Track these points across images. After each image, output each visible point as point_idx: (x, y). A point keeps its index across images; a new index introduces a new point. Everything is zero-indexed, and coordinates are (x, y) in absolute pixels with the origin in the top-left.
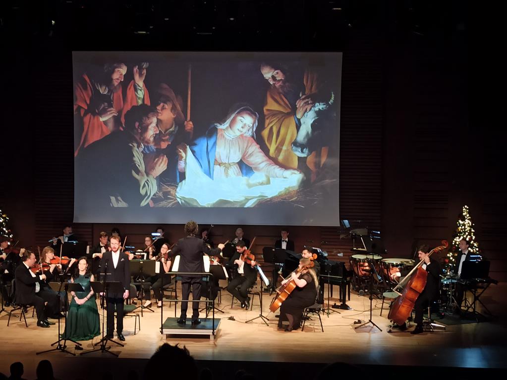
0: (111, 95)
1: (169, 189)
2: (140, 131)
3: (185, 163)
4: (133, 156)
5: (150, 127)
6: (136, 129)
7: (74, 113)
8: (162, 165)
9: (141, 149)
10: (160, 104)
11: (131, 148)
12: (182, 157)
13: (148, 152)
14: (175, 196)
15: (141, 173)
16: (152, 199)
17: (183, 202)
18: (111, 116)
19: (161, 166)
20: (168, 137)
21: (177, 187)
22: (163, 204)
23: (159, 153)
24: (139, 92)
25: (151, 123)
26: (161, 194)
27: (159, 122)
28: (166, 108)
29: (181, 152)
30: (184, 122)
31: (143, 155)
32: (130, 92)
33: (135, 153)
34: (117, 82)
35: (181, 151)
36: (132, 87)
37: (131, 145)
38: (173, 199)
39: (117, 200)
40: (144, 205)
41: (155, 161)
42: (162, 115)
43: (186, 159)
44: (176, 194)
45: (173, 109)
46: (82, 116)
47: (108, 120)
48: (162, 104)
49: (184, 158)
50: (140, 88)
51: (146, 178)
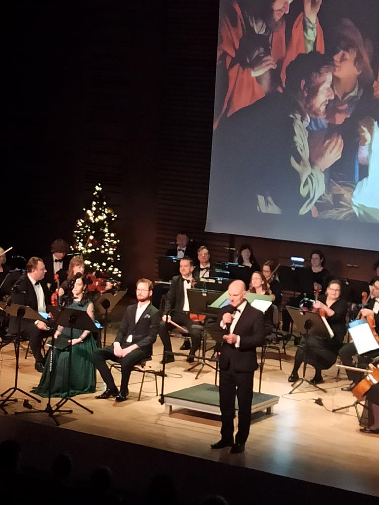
0: (269, 35)
1: (343, 190)
2: (306, 95)
3: (370, 150)
4: (294, 134)
5: (321, 89)
6: (300, 90)
7: (217, 63)
8: (334, 151)
9: (306, 124)
10: (338, 52)
11: (292, 122)
12: (365, 141)
13: (315, 129)
14: (350, 203)
15: (304, 162)
16: (316, 204)
17: (362, 213)
18: (266, 69)
19: (333, 153)
20: (347, 105)
21: (354, 188)
22: (332, 213)
23: (332, 131)
24: (310, 31)
25: (324, 82)
26: (329, 198)
27: (335, 80)
28: (346, 60)
29: (364, 132)
30: (373, 82)
31: (308, 133)
32: (296, 32)
33: (297, 130)
34: (279, 14)
35: (365, 129)
36: (301, 23)
37: (291, 116)
38: (347, 207)
39: (267, 203)
40: (304, 213)
41: (325, 145)
42: (340, 70)
43: (370, 144)
44: (353, 200)
45: (358, 60)
46: (228, 67)
47: (262, 75)
48: (341, 52)
49: (369, 142)
50: (311, 26)
51: (309, 170)
